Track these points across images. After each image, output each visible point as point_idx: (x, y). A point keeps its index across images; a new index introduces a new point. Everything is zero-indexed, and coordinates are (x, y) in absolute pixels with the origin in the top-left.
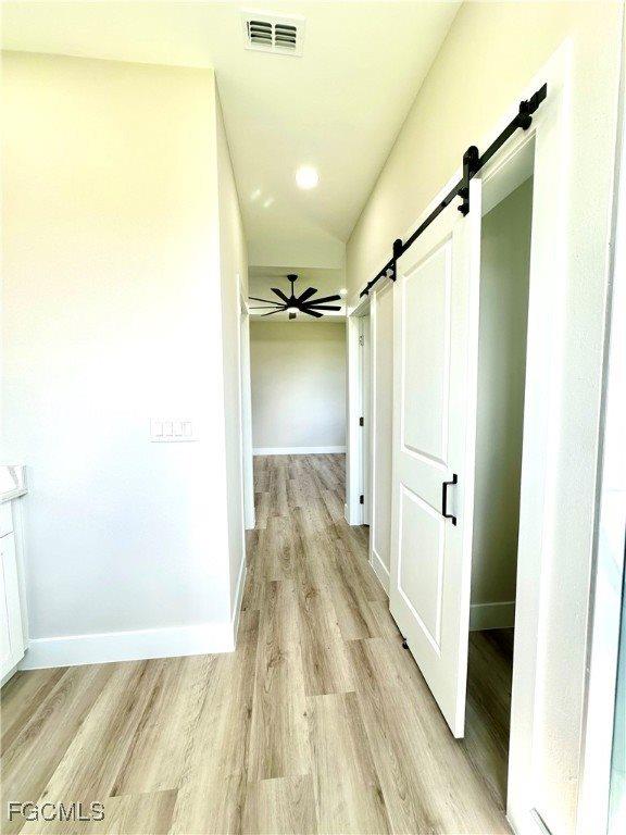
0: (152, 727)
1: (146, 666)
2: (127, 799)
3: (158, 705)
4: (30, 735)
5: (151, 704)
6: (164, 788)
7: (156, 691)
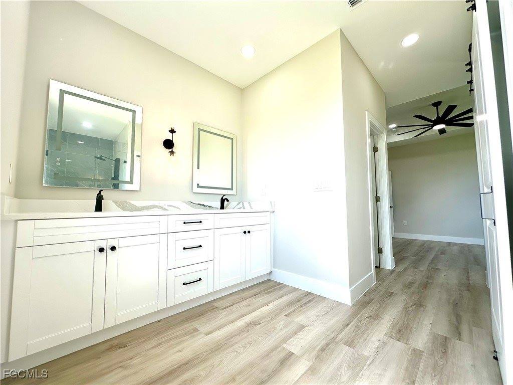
0: (304, 309)
1: (309, 294)
2: (289, 319)
3: (308, 305)
4: (268, 293)
5: (306, 303)
6: (302, 323)
7: (310, 301)
